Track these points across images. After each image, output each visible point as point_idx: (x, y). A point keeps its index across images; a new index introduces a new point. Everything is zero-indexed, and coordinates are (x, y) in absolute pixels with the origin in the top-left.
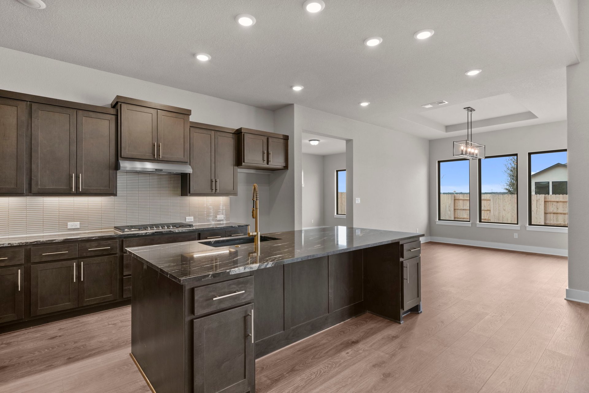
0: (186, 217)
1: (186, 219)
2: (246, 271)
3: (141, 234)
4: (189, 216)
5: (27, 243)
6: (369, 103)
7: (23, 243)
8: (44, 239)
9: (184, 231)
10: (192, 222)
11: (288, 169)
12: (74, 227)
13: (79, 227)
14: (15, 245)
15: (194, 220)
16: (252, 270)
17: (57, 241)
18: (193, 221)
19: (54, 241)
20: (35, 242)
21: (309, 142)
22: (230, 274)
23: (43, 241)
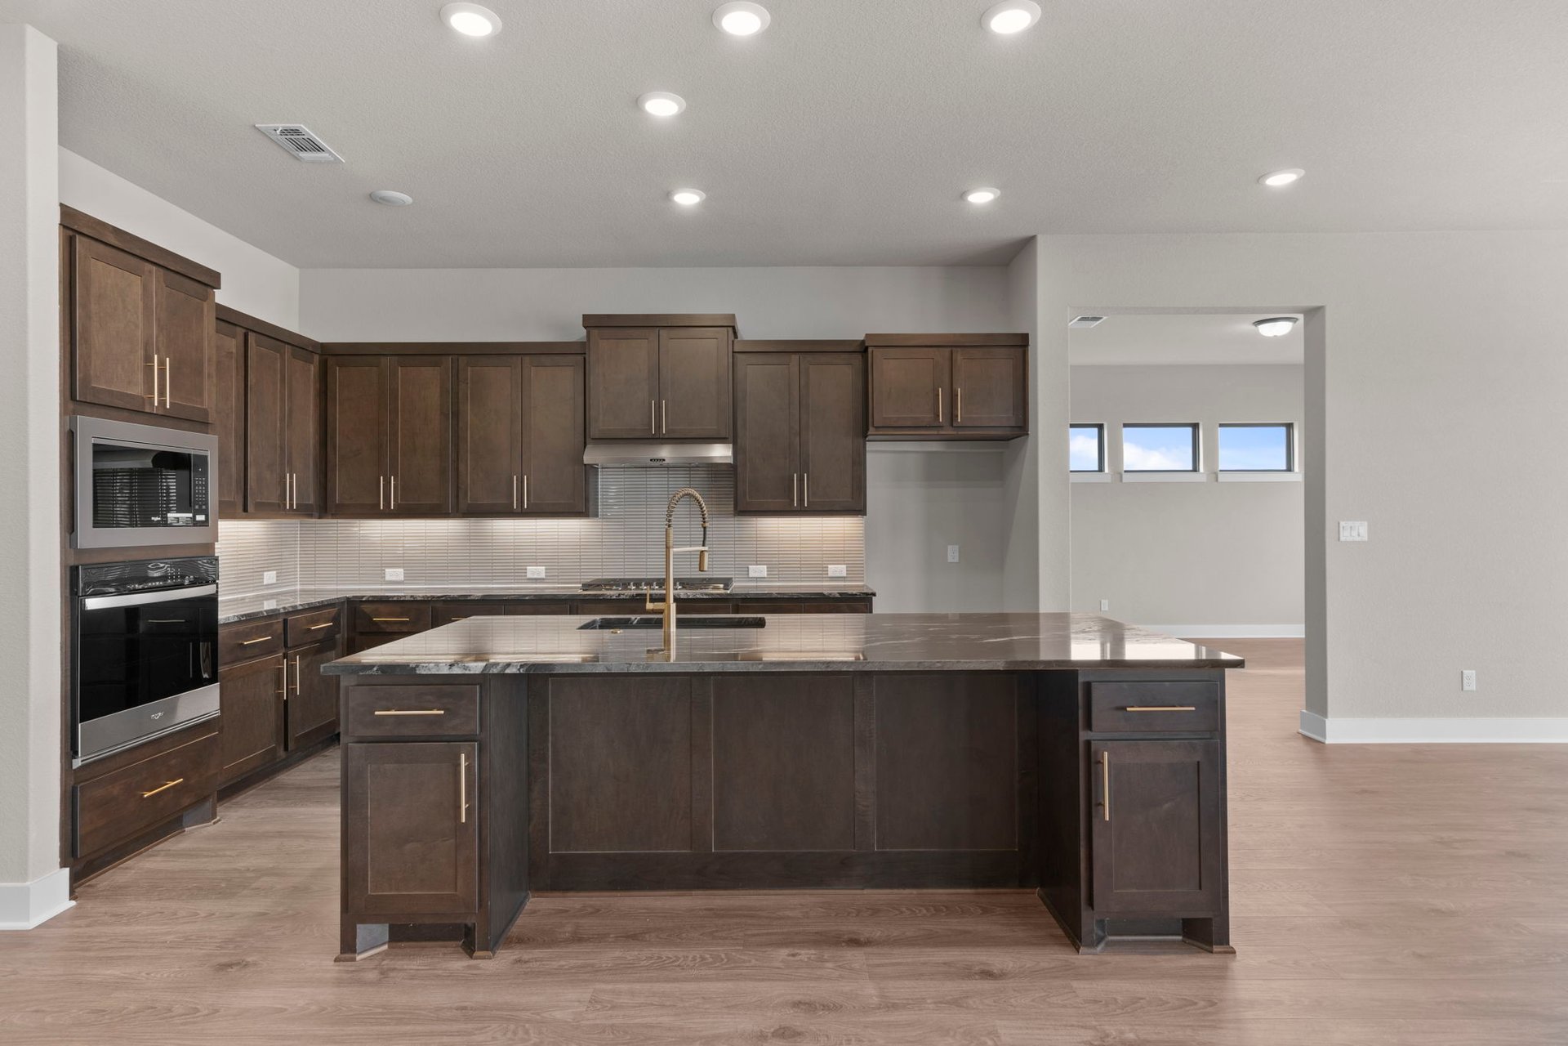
0: (750, 567)
1: (748, 571)
2: (455, 673)
3: (609, 597)
4: (757, 564)
5: (433, 597)
6: (1302, 172)
7: (428, 597)
8: (456, 594)
9: (698, 596)
10: (765, 578)
11: (1028, 434)
12: (535, 576)
13: (544, 577)
14: (419, 599)
15: (768, 575)
16: (467, 672)
17: (472, 598)
18: (766, 576)
19: (469, 598)
20: (442, 597)
21: (1254, 327)
22: (418, 672)
23: (454, 597)
